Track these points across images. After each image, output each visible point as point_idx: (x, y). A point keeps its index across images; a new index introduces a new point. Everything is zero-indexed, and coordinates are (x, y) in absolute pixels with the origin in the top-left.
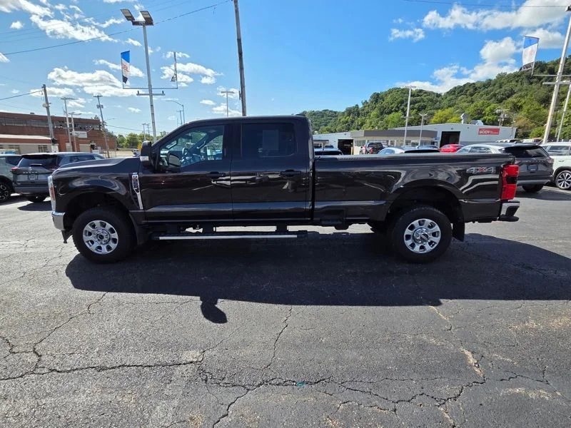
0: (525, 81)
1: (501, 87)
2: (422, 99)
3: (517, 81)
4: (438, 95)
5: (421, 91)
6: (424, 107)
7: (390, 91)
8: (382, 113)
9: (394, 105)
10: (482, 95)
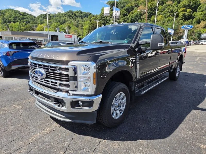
0: (68, 17)
1: (60, 18)
2: (27, 18)
3: (66, 17)
4: (35, 17)
5: (25, 13)
6: (29, 22)
7: (8, 10)
8: (5, 22)
9: (12, 18)
10: (54, 20)
